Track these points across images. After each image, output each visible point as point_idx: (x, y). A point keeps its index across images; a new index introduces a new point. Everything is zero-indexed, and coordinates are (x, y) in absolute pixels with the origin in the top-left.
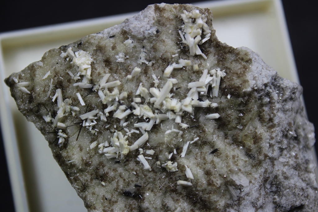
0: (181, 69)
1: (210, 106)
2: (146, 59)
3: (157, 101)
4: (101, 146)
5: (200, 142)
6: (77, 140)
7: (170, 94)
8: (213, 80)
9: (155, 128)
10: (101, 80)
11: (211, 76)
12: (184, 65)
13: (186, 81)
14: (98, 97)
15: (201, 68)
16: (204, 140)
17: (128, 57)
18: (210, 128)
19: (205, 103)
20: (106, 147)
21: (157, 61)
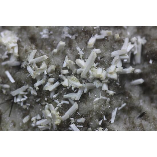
0: (103, 40)
1: (133, 72)
2: (69, 33)
3: (83, 71)
4: (33, 119)
5: (127, 108)
6: (9, 116)
7: (95, 64)
8: (134, 48)
9: (84, 97)
10: (28, 57)
11: (133, 43)
12: (105, 36)
13: (108, 50)
14: (27, 72)
15: (122, 37)
16: (131, 105)
17: (51, 32)
18: (135, 94)
19: (129, 70)
20: (39, 120)
21: (80, 34)
